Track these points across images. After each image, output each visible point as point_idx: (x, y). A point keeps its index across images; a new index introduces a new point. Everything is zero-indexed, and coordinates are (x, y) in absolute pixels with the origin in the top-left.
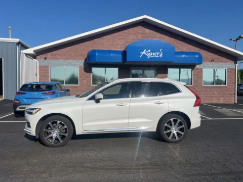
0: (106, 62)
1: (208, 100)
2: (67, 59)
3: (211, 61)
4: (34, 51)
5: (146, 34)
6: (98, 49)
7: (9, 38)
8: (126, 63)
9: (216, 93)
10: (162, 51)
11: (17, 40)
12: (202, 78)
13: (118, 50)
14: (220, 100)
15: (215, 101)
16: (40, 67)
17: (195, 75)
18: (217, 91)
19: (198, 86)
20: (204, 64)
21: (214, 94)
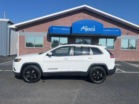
0: (60, 34)
1: (124, 59)
2: (36, 31)
3: (127, 35)
4: (16, 26)
5: (85, 17)
6: (55, 26)
7: (4, 19)
8: (72, 35)
9: (129, 54)
10: (95, 27)
11: (8, 20)
12: (120, 45)
13: (68, 26)
14: (132, 59)
15: (128, 60)
16: (19, 36)
17: (116, 43)
18: (130, 53)
19: (118, 50)
20: (122, 36)
21: (129, 55)
